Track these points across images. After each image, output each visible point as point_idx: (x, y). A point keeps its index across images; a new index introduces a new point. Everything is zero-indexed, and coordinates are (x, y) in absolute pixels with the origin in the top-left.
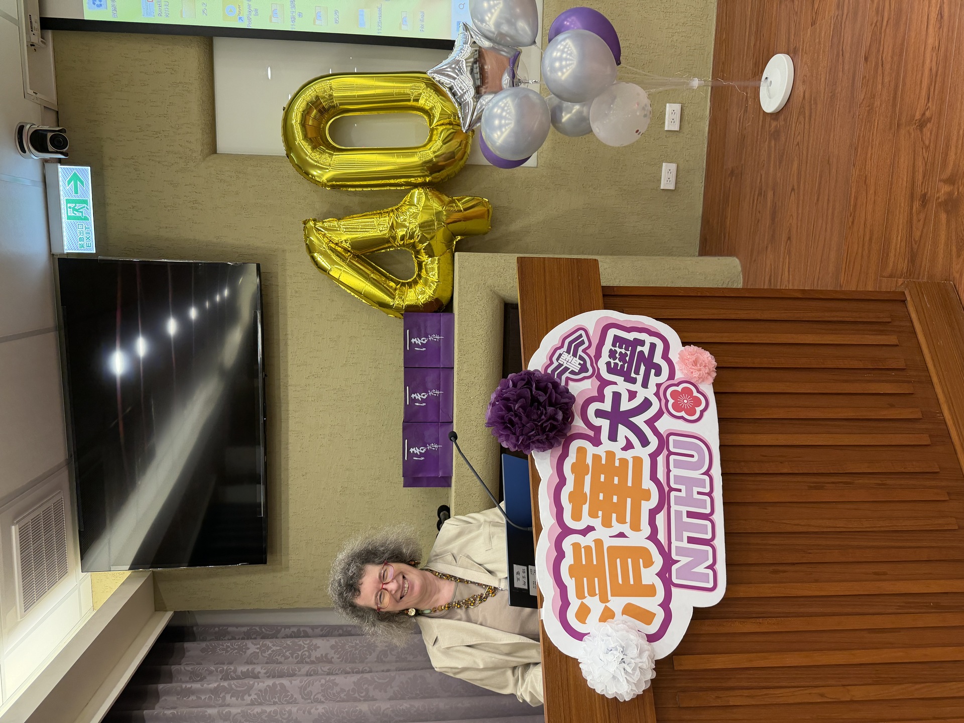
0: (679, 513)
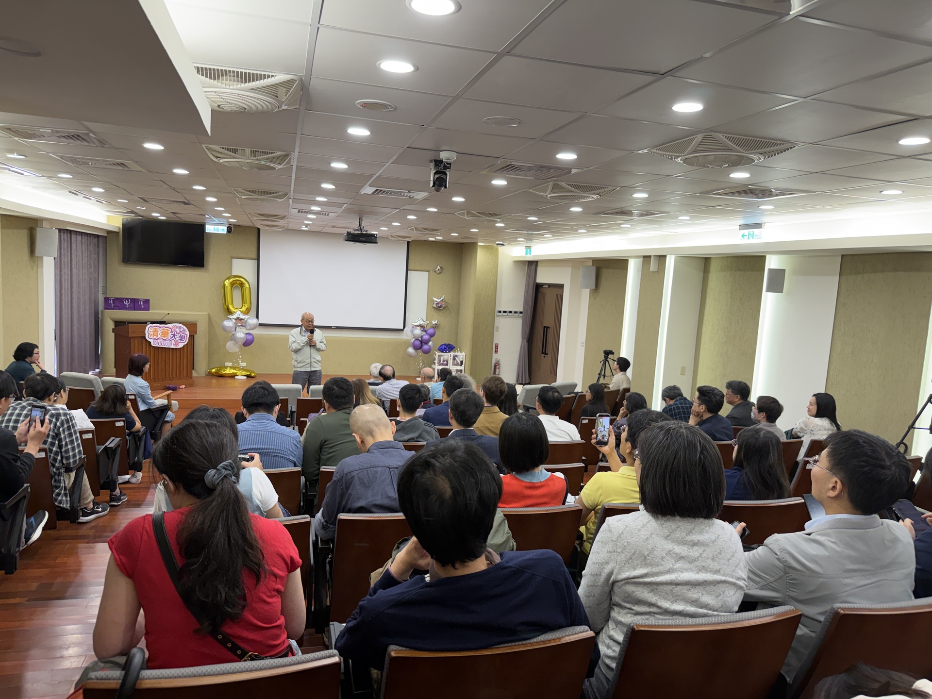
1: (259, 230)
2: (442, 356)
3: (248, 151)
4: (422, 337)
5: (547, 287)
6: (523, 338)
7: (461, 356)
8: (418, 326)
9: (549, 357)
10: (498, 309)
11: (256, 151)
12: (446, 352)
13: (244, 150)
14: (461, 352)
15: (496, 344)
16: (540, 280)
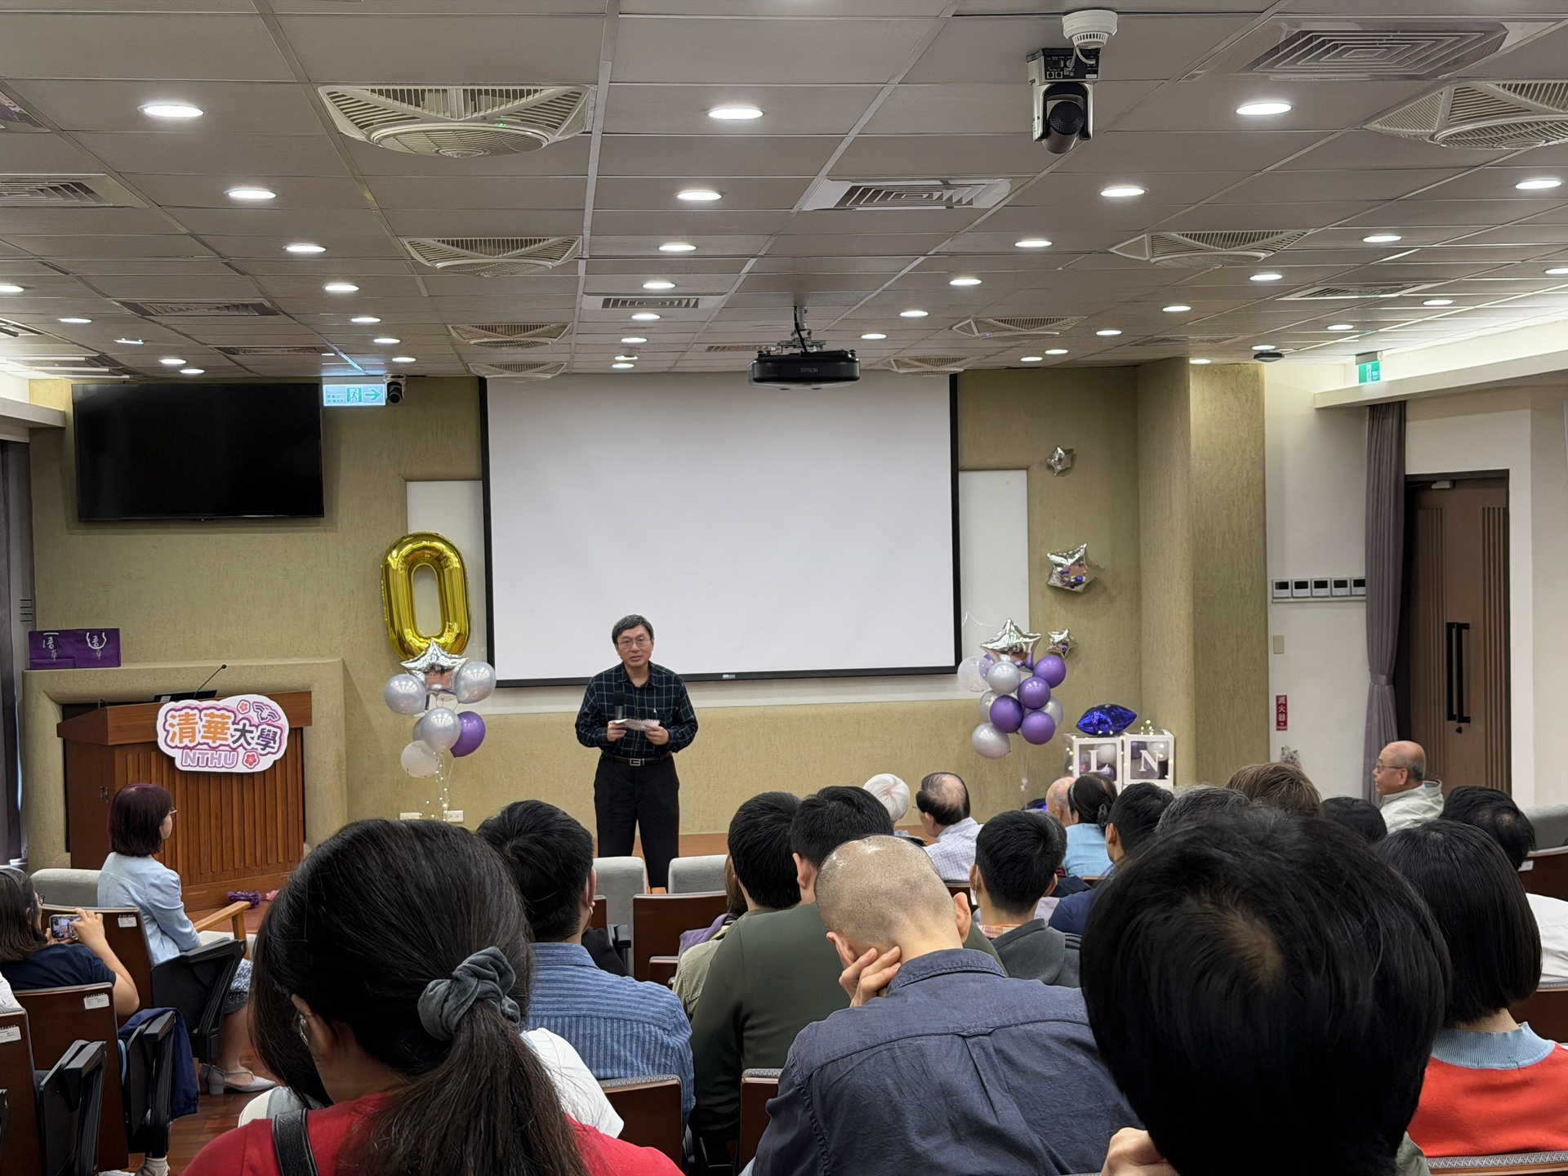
0: (208, 754)
1: (482, 382)
2: (1092, 747)
3: (456, 93)
4: (1020, 688)
5: (1447, 485)
6: (1374, 670)
7: (1161, 743)
8: (1003, 652)
9: (1477, 728)
10: (1274, 576)
11: (480, 91)
12: (1106, 735)
13: (445, 91)
14: (1158, 731)
15: (1278, 697)
16: (1419, 463)
